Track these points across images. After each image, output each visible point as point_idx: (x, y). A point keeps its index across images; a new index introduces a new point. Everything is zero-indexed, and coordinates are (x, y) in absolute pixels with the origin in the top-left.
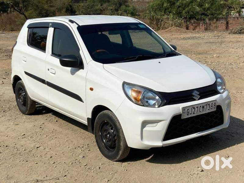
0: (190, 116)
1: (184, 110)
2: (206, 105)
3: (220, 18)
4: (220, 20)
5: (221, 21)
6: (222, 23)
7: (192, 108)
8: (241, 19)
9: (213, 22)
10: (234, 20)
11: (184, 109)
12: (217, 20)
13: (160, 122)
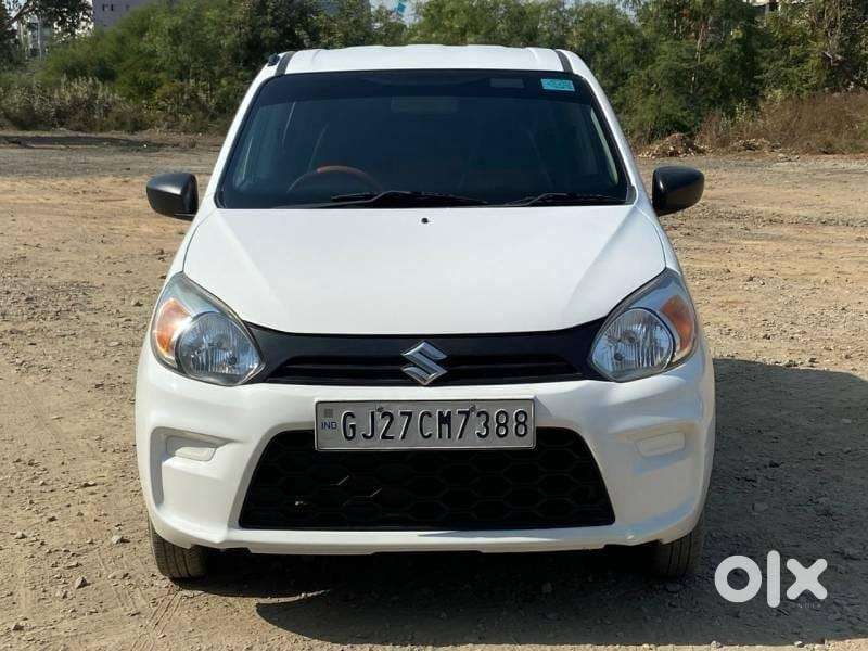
0: (361, 445)
1: (329, 413)
2: (467, 414)
7: (378, 416)
11: (324, 407)
13: (222, 445)
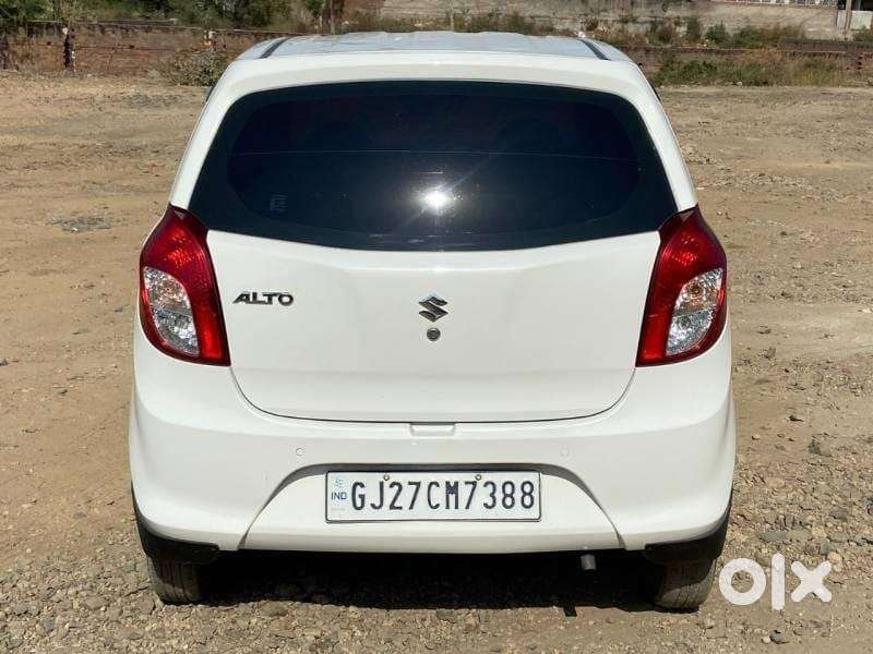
3: (40, 25)
4: (42, 34)
5: (46, 38)
6: (49, 44)
8: (114, 32)
9: (15, 40)
10: (90, 35)
12: (30, 33)
